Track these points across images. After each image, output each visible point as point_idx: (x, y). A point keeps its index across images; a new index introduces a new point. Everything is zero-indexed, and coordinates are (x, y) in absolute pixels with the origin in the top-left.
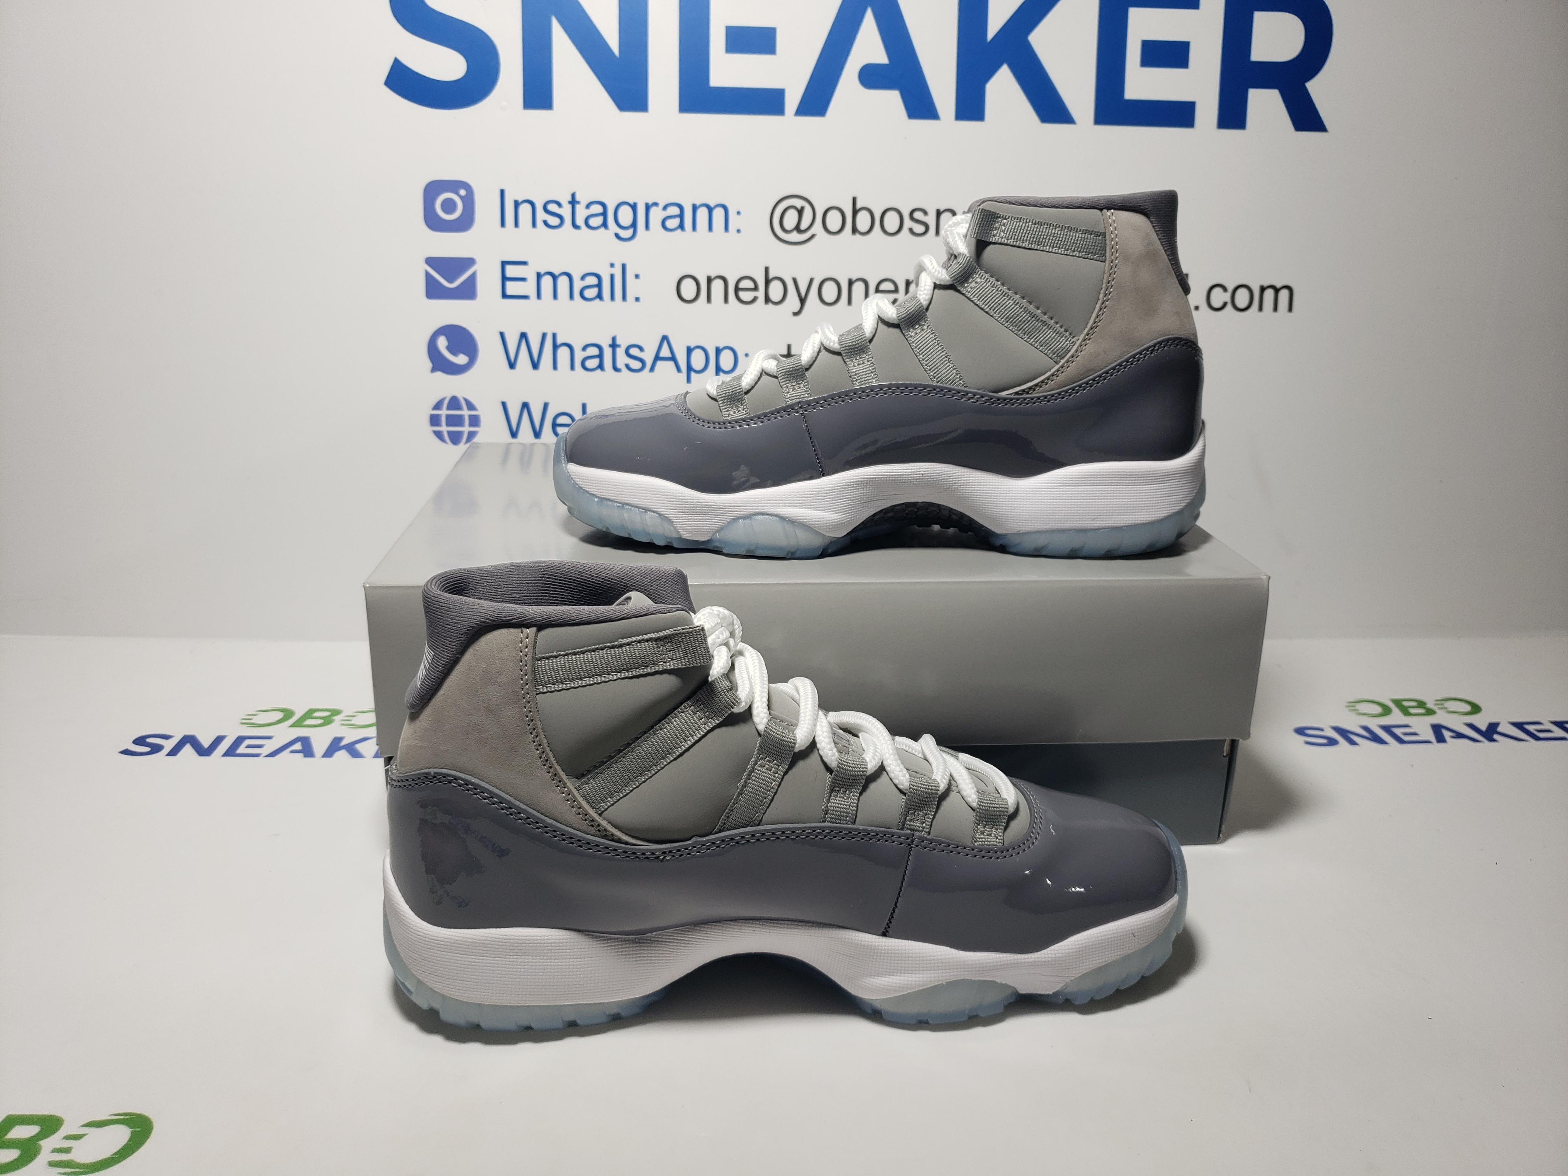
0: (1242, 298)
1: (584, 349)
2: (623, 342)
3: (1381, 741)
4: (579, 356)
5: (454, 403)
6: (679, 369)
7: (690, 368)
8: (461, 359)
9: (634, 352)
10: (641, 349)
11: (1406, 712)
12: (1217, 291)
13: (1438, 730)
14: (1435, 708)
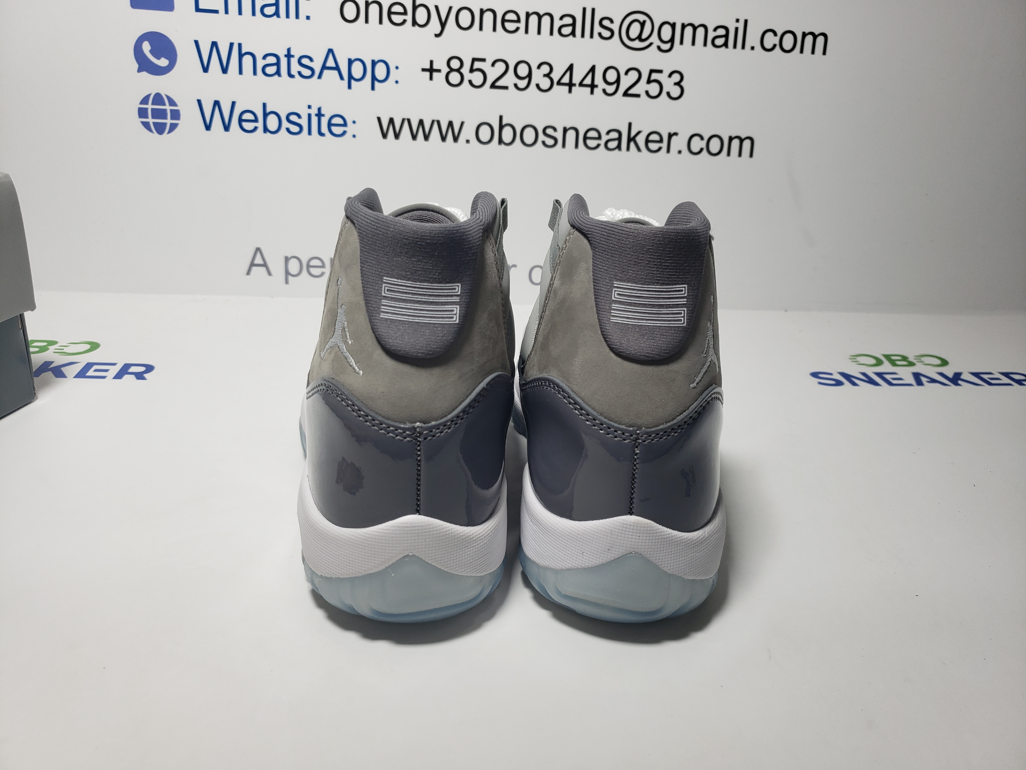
0: (788, 42)
1: (264, 57)
2: (296, 53)
3: (876, 384)
4: (260, 63)
5: (158, 99)
6: (342, 78)
7: (351, 77)
8: (163, 62)
9: (305, 61)
10: (311, 59)
11: (893, 363)
12: (769, 35)
13: (917, 377)
14: (914, 361)
